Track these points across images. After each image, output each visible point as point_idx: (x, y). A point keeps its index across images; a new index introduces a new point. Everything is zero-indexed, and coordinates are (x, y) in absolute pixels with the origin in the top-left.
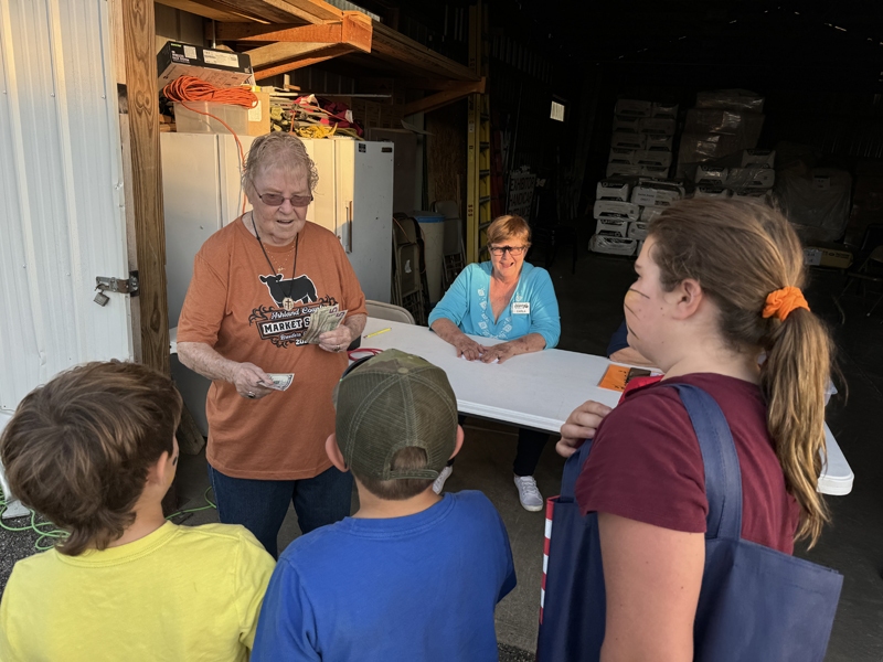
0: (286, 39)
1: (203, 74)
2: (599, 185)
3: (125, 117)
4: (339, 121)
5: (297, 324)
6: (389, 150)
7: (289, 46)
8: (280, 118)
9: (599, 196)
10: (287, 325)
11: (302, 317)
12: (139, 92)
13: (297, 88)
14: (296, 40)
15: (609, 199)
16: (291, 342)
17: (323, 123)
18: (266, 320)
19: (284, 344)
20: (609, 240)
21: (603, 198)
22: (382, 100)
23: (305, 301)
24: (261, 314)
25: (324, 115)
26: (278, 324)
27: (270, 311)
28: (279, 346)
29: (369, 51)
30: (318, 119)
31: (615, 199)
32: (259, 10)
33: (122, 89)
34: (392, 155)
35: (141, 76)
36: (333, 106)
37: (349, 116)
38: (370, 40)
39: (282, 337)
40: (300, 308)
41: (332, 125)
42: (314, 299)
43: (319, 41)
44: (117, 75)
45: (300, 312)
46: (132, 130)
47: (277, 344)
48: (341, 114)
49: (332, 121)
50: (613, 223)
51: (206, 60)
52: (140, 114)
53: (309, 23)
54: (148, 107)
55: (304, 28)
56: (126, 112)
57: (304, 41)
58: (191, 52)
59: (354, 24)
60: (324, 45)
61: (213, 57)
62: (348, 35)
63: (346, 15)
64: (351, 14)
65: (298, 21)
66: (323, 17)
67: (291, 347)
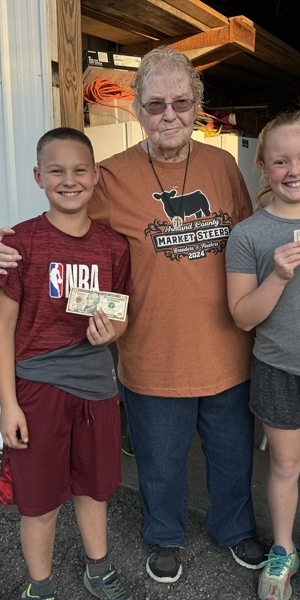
1: (113, 76)
3: (57, 90)
4: (224, 124)
5: (189, 238)
10: (180, 239)
11: (195, 231)
12: (68, 70)
14: (188, 49)
16: (184, 255)
17: (210, 126)
18: (160, 233)
19: (177, 257)
23: (199, 215)
24: (156, 227)
25: (209, 118)
26: (171, 237)
27: (164, 225)
28: (172, 259)
29: (252, 49)
30: (205, 123)
32: (157, 22)
33: (55, 66)
35: (70, 56)
37: (232, 119)
38: (254, 41)
39: (176, 251)
40: (193, 222)
41: (217, 128)
42: (207, 213)
43: (208, 46)
44: (51, 54)
45: (193, 226)
46: (62, 103)
47: (170, 257)
48: (225, 118)
49: (217, 125)
51: (116, 63)
52: (68, 89)
53: (200, 31)
54: (75, 83)
55: (195, 37)
56: (58, 86)
57: (195, 48)
58: (103, 57)
59: (240, 25)
60: (213, 48)
61: (121, 60)
62: (236, 36)
63: (231, 19)
64: (239, 18)
65: (191, 31)
66: (211, 25)
67: (184, 260)
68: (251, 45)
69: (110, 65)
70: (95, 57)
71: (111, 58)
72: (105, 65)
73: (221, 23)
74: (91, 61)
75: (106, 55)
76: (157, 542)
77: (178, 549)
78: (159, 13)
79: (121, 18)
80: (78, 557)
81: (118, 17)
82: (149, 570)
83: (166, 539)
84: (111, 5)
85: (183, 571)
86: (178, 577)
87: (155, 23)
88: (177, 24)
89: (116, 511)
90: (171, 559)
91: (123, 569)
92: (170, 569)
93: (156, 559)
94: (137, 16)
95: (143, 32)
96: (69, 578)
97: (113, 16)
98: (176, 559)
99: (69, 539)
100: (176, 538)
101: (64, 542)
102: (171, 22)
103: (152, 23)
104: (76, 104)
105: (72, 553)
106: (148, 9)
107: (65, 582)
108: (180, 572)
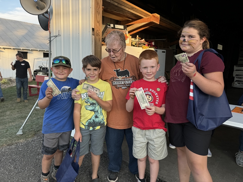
0: (137, 23)
2: (235, 66)
3: (93, 36)
4: (150, 45)
5: (123, 83)
6: (164, 52)
7: (137, 24)
8: (134, 45)
9: (235, 70)
10: (120, 83)
12: (97, 30)
13: (140, 38)
14: (139, 23)
15: (239, 70)
16: (120, 87)
17: (146, 46)
18: (114, 81)
20: (239, 83)
21: (236, 70)
22: (164, 41)
24: (113, 79)
25: (146, 43)
29: (158, 23)
30: (145, 45)
31: (241, 70)
32: (130, 15)
33: (93, 29)
34: (165, 53)
35: (98, 26)
36: (149, 42)
37: (153, 43)
38: (159, 21)
41: (148, 46)
42: (129, 76)
43: (145, 22)
44: (92, 26)
46: (95, 39)
48: (151, 43)
49: (148, 45)
50: (240, 78)
51: (116, 27)
52: (97, 36)
53: (142, 18)
54: (99, 34)
55: (141, 19)
56: (94, 35)
57: (141, 23)
58: (112, 25)
59: (155, 16)
60: (146, 23)
61: (117, 26)
62: (153, 19)
63: (152, 14)
64: (154, 14)
65: (140, 18)
66: (146, 16)
67: (120, 89)
68: (158, 22)
69: (114, 28)
70: (110, 25)
71: (114, 26)
72: (112, 28)
73: (149, 16)
74: (108, 26)
75: (113, 25)
76: (111, 170)
77: (117, 173)
78: (129, 13)
79: (120, 14)
80: (89, 172)
81: (118, 14)
82: (108, 178)
83: (114, 169)
84: (115, 10)
85: (118, 179)
86: (116, 181)
87: (129, 15)
88: (135, 16)
89: (103, 159)
90: (115, 175)
91: (101, 176)
92: (113, 178)
93: (110, 175)
94: (123, 13)
95: (126, 18)
96: (85, 178)
97: (117, 13)
98: (116, 175)
99: (88, 166)
100: (117, 169)
101: (86, 167)
102: (134, 15)
103: (128, 15)
104: (99, 40)
105: (88, 170)
106: (126, 12)
107: (84, 179)
108: (117, 179)
